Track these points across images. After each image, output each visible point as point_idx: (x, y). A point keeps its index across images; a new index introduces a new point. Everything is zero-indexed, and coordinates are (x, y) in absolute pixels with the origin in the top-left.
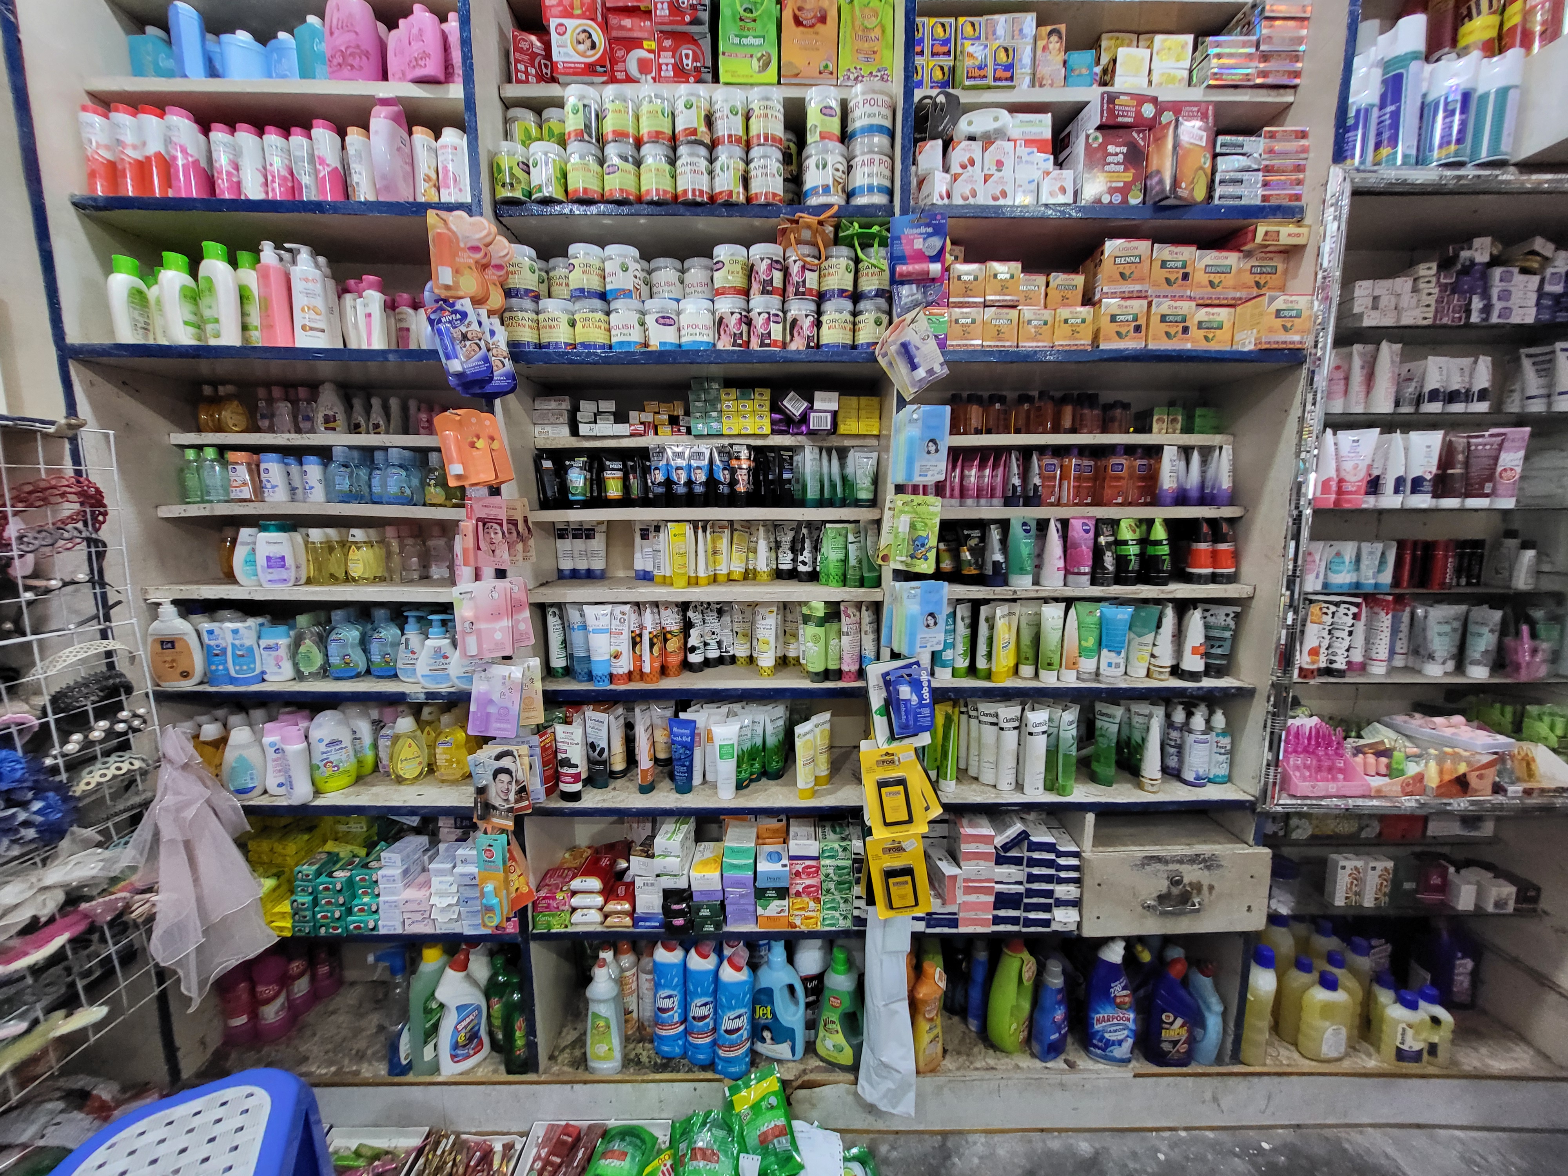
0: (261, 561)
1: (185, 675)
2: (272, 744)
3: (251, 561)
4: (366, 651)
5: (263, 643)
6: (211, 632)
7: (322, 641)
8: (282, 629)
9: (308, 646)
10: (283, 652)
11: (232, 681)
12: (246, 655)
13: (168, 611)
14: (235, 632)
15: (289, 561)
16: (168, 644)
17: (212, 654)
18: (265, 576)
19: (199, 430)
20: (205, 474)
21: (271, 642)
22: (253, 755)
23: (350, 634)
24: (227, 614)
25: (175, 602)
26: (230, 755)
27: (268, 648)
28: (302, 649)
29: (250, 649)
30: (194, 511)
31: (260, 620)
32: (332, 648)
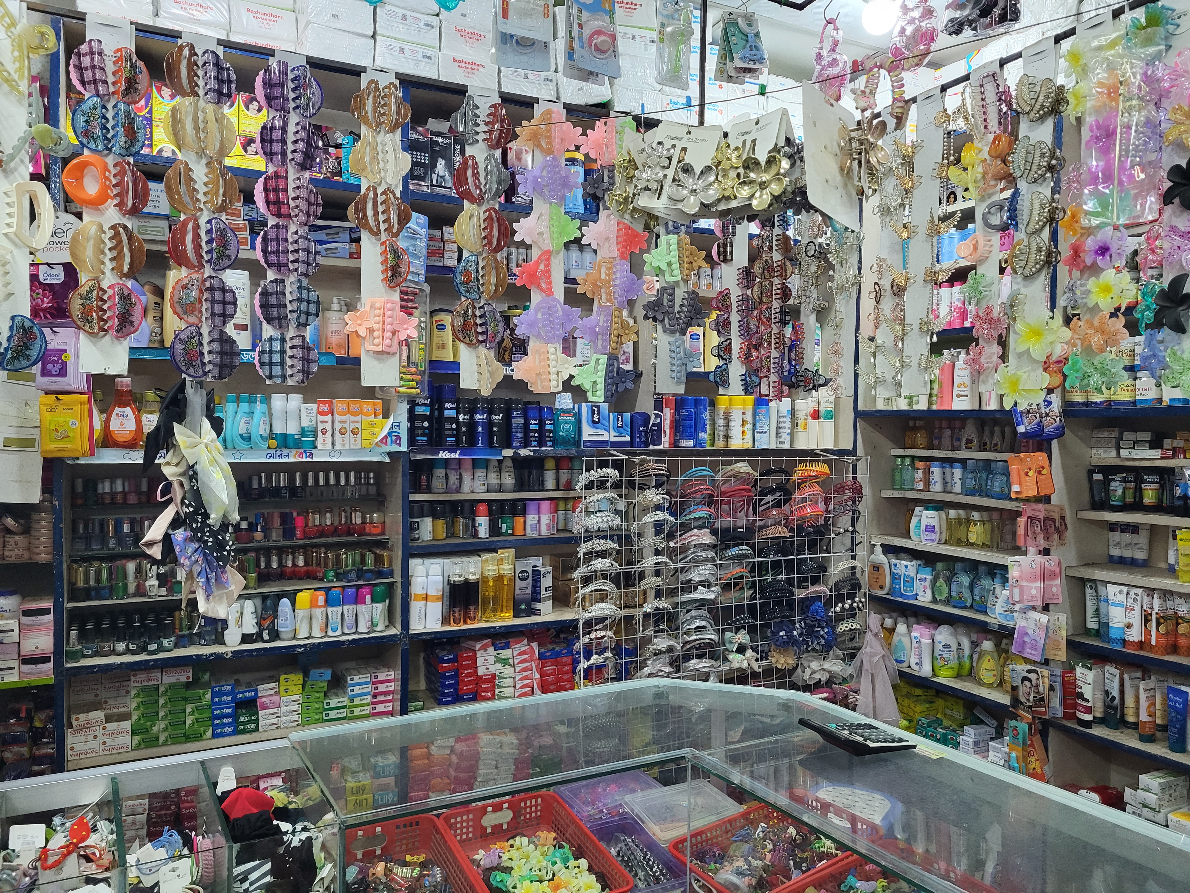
0: (923, 528)
1: (882, 587)
2: (916, 638)
3: (918, 527)
4: (972, 592)
5: (919, 576)
6: (895, 565)
7: (949, 581)
8: (929, 570)
9: (941, 581)
10: (928, 583)
11: (902, 595)
12: (910, 582)
13: (879, 549)
14: (906, 567)
15: (937, 529)
16: (876, 568)
17: (895, 578)
18: (923, 537)
19: (905, 447)
20: (904, 472)
21: (923, 576)
22: (906, 640)
23: (965, 580)
24: (903, 555)
25: (882, 545)
26: (896, 638)
27: (921, 580)
28: (938, 584)
29: (912, 578)
30: (896, 494)
31: (919, 562)
32: (954, 587)
